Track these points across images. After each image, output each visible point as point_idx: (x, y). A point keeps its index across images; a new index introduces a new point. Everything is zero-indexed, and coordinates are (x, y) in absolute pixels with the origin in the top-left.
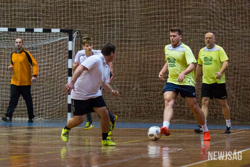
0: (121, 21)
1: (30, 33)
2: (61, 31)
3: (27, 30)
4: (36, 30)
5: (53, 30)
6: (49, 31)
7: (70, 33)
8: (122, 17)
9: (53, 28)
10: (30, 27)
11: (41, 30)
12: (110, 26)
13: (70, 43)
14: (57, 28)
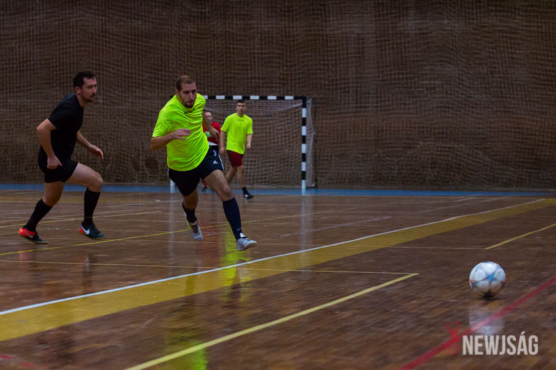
0: (357, 87)
1: (264, 101)
2: (296, 98)
3: (261, 98)
4: (270, 98)
5: (287, 98)
6: (283, 98)
7: (304, 100)
8: (357, 83)
9: (288, 95)
10: (265, 95)
11: (274, 98)
12: (345, 92)
13: (304, 110)
14: (291, 95)
